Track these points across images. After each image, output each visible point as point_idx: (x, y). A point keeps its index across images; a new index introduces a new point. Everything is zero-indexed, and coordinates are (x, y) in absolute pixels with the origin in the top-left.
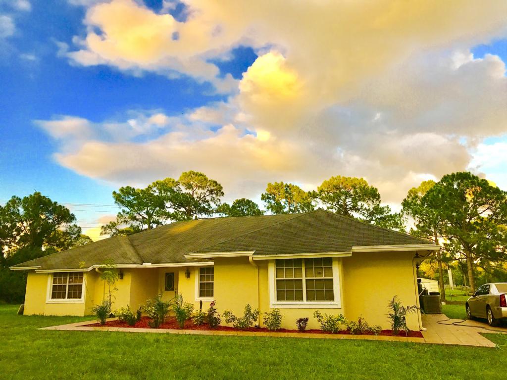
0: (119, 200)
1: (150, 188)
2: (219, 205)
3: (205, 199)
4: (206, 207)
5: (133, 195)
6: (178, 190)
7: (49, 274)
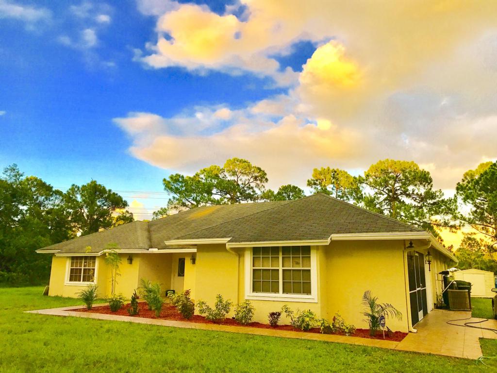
0: (168, 187)
1: (197, 175)
2: (264, 192)
3: (250, 185)
4: (252, 193)
5: (182, 182)
6: (223, 177)
7: (67, 257)
